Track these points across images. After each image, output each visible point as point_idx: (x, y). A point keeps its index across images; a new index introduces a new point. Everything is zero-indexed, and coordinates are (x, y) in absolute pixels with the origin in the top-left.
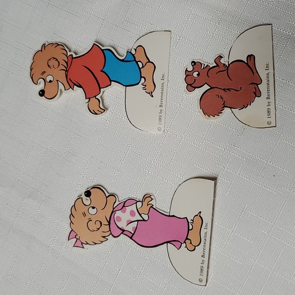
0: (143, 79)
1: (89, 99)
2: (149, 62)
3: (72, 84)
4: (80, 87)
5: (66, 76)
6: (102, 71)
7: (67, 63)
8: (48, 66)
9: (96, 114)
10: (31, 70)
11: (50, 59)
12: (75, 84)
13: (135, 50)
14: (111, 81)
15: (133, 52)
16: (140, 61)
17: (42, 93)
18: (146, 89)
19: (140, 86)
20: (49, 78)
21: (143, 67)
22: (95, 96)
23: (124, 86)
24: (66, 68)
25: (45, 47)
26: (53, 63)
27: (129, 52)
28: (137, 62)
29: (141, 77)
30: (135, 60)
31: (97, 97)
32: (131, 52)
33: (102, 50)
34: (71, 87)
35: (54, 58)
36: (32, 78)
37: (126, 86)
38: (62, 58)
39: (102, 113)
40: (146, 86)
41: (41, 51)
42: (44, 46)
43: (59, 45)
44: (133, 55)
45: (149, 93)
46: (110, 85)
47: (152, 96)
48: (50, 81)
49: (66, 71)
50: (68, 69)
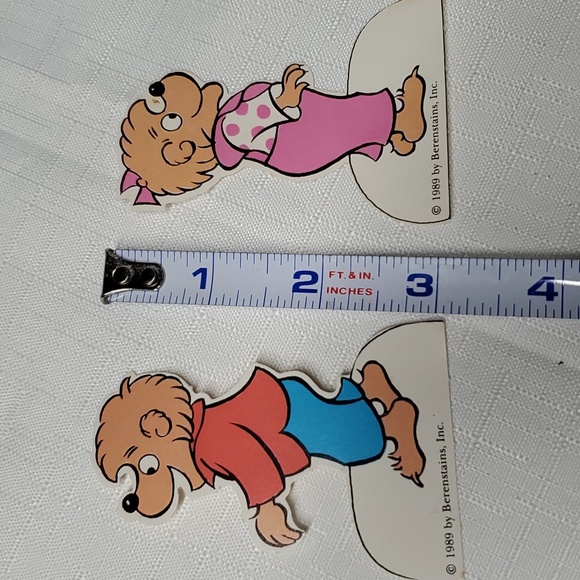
0: (390, 445)
1: (258, 506)
2: (400, 398)
3: (208, 474)
4: (231, 477)
5: (193, 454)
6: (282, 432)
7: (191, 421)
8: (143, 431)
9: (282, 545)
10: (97, 447)
11: (146, 415)
12: (217, 473)
13: (362, 373)
14: (309, 456)
15: (357, 378)
16: (377, 400)
17: (131, 503)
18: (401, 469)
19: (385, 461)
20: (147, 463)
21: (386, 412)
22: (273, 499)
23: (344, 465)
24: (191, 435)
25: (129, 386)
26: (154, 423)
27: (346, 379)
28: (369, 403)
29: (386, 439)
30: (364, 397)
31: (277, 500)
32: (351, 380)
33: (279, 381)
34: (206, 481)
35: (157, 411)
36: (102, 467)
37: (350, 465)
38: (177, 410)
39: (295, 541)
40: (400, 459)
41: (121, 395)
42: (126, 383)
43: (165, 377)
44: (358, 386)
45: (411, 478)
46: (309, 465)
47: (421, 485)
48: (151, 471)
49: (190, 441)
50: (194, 436)
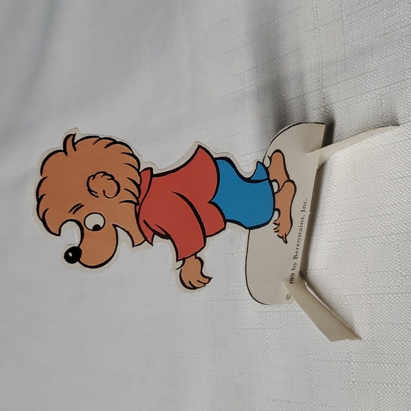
0: (276, 213)
1: (184, 260)
2: (289, 180)
3: (149, 233)
4: (166, 236)
5: (137, 216)
6: (210, 202)
7: (138, 186)
8: (90, 190)
9: (194, 288)
10: (39, 200)
11: (94, 176)
12: (156, 233)
13: (270, 158)
14: (226, 221)
15: (267, 163)
16: (275, 181)
17: (73, 255)
18: (278, 231)
19: (271, 226)
20: (93, 221)
21: (279, 190)
22: (195, 254)
23: (246, 228)
24: (137, 199)
25: (74, 144)
26: (99, 184)
27: (260, 164)
28: (271, 182)
29: (275, 209)
30: (268, 179)
31: (198, 255)
32: (262, 164)
33: (215, 160)
34: (146, 239)
35: (105, 174)
36: (43, 220)
37: (250, 228)
38: (125, 175)
39: (205, 284)
40: (279, 225)
41: (65, 151)
42: (70, 141)
43: (115, 142)
44: (266, 169)
45: (282, 238)
46: (224, 229)
47: (286, 242)
48: (97, 228)
49: (136, 204)
50: (140, 200)
